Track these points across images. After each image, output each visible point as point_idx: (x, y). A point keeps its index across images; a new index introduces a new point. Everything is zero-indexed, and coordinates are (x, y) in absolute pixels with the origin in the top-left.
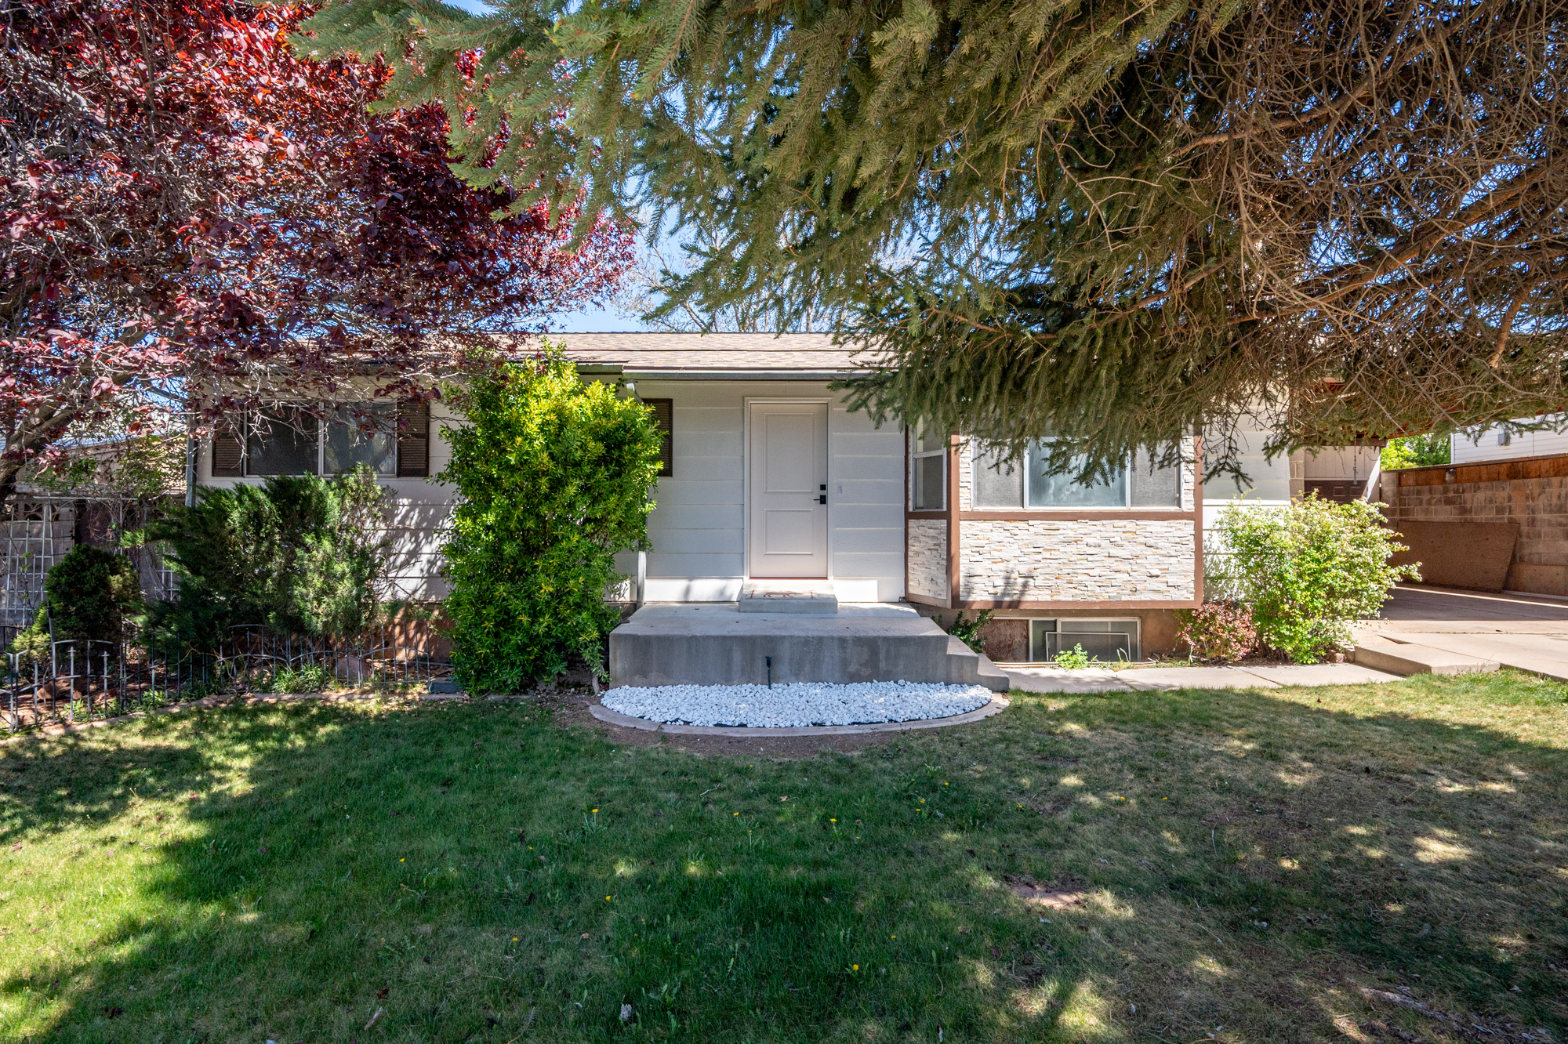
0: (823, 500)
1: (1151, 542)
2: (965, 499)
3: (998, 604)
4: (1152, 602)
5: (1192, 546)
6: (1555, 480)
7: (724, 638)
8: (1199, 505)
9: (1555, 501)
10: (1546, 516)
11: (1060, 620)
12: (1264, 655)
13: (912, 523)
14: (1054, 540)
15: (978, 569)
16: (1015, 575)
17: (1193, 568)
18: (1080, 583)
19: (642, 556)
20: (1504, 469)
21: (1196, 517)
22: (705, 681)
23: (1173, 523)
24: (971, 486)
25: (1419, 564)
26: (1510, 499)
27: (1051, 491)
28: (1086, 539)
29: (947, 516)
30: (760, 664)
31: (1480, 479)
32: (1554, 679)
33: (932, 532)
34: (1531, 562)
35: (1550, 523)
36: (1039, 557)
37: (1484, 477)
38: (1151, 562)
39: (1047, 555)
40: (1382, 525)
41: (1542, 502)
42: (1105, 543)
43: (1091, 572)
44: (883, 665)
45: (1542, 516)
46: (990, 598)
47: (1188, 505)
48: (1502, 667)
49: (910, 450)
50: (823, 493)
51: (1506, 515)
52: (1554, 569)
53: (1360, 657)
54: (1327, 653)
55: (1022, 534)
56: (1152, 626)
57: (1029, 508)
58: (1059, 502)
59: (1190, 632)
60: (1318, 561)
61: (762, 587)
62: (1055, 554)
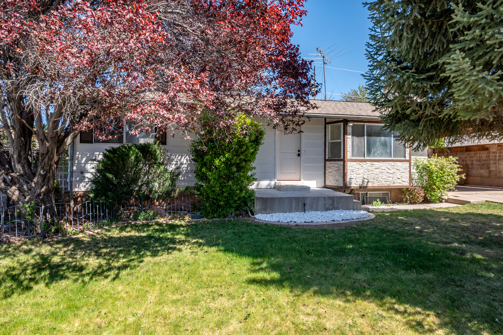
0: (299, 155)
1: (398, 168)
2: (349, 155)
3: (360, 187)
4: (399, 186)
5: (409, 170)
6: (478, 152)
7: (290, 198)
8: (410, 158)
9: (478, 158)
10: (476, 163)
11: (369, 192)
12: (426, 201)
13: (327, 163)
14: (373, 168)
15: (353, 177)
17: (409, 176)
18: (380, 180)
20: (464, 148)
21: (409, 161)
22: (284, 212)
23: (404, 163)
24: (351, 151)
25: (465, 174)
26: (466, 158)
27: (372, 153)
28: (382, 168)
29: (344, 160)
30: (301, 206)
31: (458, 152)
32: (500, 203)
33: (336, 165)
34: (472, 176)
35: (477, 165)
36: (369, 173)
37: (459, 151)
38: (398, 175)
39: (371, 172)
40: (456, 163)
41: (474, 159)
42: (386, 169)
43: (383, 177)
44: (336, 205)
45: (475, 162)
46: (358, 186)
47: (407, 158)
48: (486, 201)
49: (327, 139)
50: (299, 153)
51: (465, 162)
52: (478, 178)
53: (449, 201)
54: (441, 200)
55: (364, 166)
56: (393, 194)
57: (367, 158)
58: (374, 156)
59: (408, 195)
60: (441, 173)
61: (283, 183)
62: (373, 172)
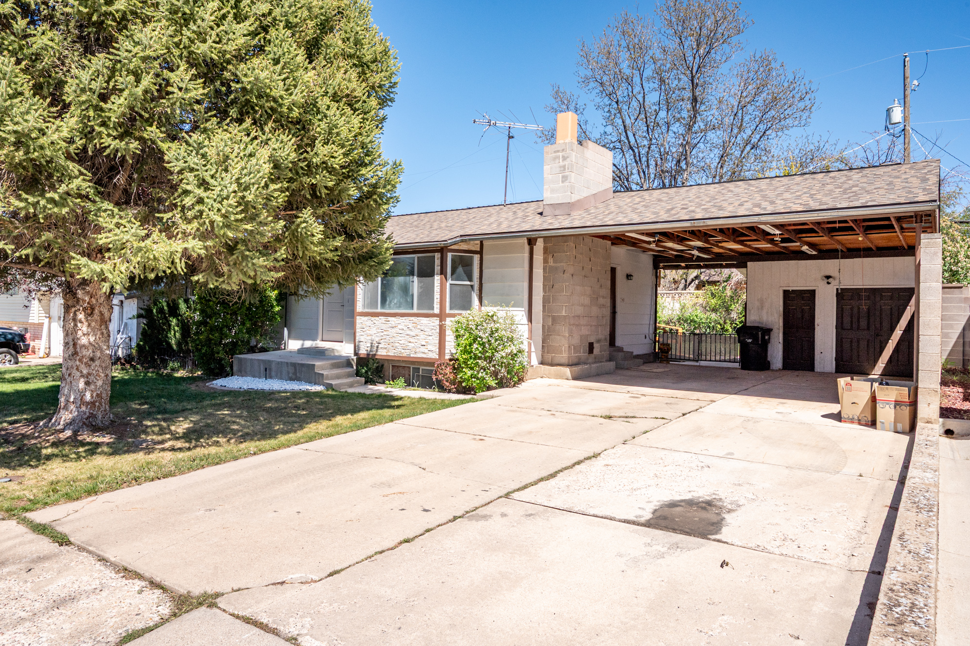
0: (343, 306)
1: (422, 328)
2: (359, 306)
3: (368, 355)
4: (423, 358)
8: (441, 310)
14: (388, 326)
15: (362, 339)
16: (375, 342)
17: (438, 341)
18: (396, 347)
19: (285, 329)
21: (440, 316)
23: (431, 319)
24: (361, 299)
27: (387, 303)
28: (399, 326)
29: (353, 314)
36: (382, 334)
38: (422, 338)
39: (385, 333)
42: (405, 328)
46: (365, 352)
47: (437, 311)
50: (343, 303)
55: (377, 323)
57: (380, 310)
58: (390, 308)
62: (388, 333)
